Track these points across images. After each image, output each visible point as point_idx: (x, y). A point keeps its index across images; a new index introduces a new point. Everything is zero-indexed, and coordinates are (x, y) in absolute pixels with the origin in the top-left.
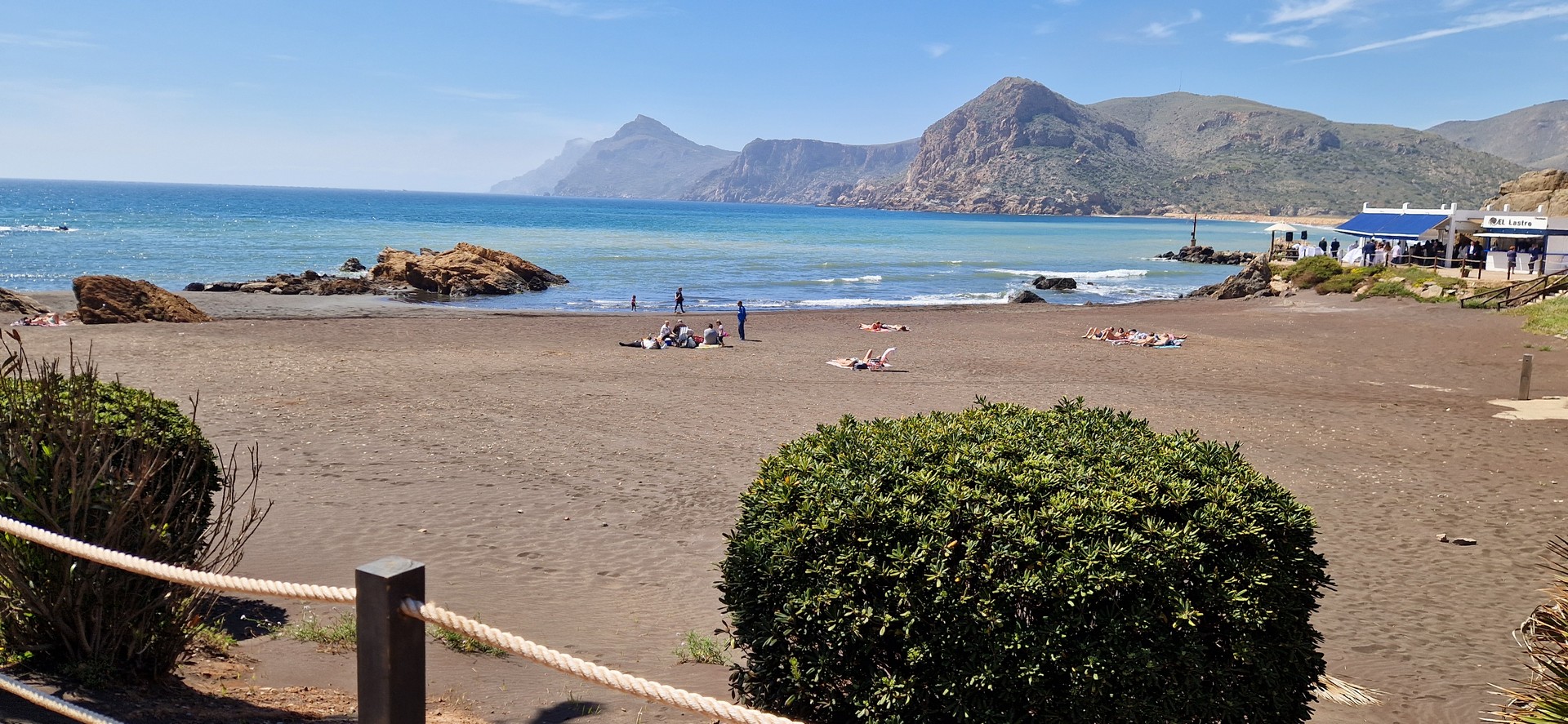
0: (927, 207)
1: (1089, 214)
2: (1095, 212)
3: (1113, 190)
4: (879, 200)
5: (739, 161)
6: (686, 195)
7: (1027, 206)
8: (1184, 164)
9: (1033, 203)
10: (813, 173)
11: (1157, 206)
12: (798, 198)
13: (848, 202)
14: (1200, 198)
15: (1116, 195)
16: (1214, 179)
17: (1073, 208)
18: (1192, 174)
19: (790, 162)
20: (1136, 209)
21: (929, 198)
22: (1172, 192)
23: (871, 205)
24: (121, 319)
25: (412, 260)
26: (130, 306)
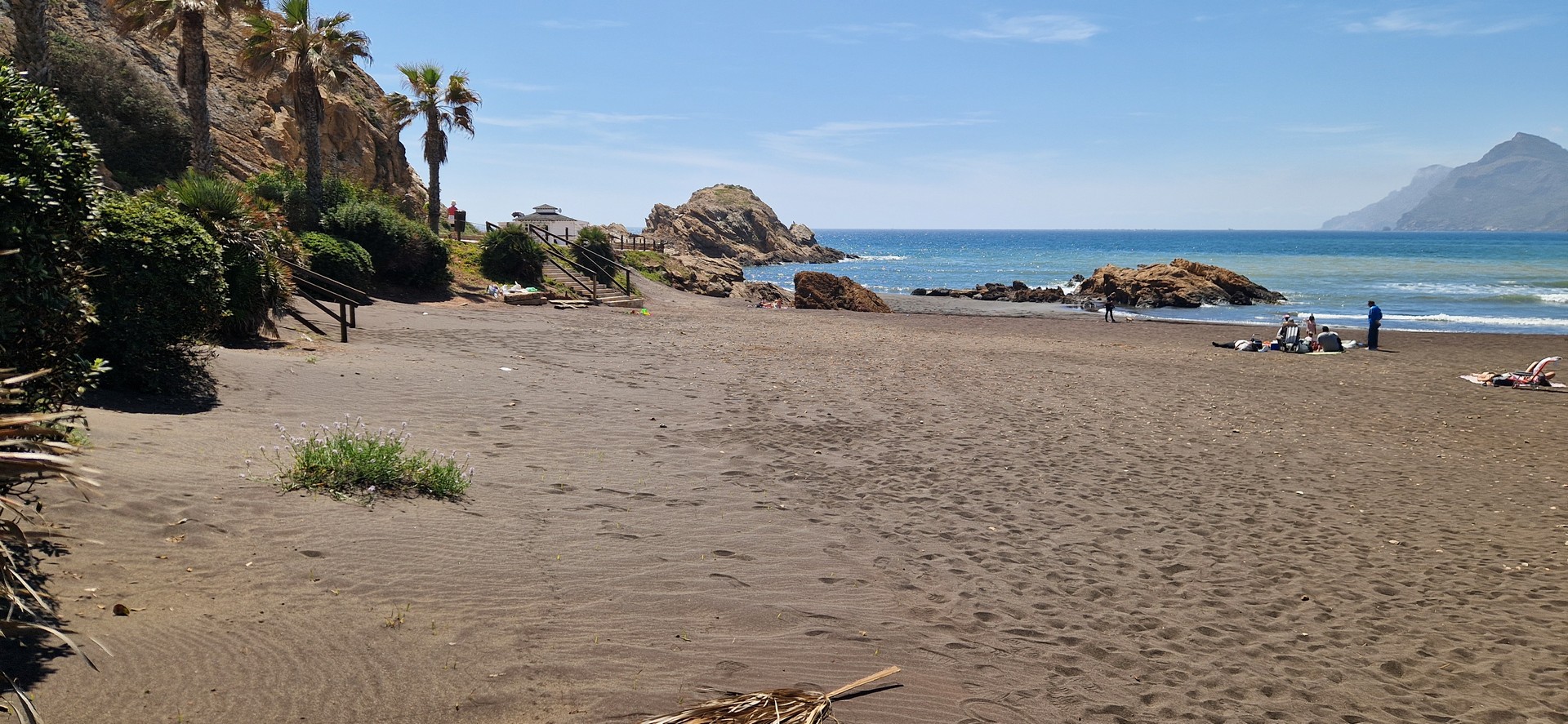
24: (819, 306)
25: (1116, 274)
26: (829, 297)
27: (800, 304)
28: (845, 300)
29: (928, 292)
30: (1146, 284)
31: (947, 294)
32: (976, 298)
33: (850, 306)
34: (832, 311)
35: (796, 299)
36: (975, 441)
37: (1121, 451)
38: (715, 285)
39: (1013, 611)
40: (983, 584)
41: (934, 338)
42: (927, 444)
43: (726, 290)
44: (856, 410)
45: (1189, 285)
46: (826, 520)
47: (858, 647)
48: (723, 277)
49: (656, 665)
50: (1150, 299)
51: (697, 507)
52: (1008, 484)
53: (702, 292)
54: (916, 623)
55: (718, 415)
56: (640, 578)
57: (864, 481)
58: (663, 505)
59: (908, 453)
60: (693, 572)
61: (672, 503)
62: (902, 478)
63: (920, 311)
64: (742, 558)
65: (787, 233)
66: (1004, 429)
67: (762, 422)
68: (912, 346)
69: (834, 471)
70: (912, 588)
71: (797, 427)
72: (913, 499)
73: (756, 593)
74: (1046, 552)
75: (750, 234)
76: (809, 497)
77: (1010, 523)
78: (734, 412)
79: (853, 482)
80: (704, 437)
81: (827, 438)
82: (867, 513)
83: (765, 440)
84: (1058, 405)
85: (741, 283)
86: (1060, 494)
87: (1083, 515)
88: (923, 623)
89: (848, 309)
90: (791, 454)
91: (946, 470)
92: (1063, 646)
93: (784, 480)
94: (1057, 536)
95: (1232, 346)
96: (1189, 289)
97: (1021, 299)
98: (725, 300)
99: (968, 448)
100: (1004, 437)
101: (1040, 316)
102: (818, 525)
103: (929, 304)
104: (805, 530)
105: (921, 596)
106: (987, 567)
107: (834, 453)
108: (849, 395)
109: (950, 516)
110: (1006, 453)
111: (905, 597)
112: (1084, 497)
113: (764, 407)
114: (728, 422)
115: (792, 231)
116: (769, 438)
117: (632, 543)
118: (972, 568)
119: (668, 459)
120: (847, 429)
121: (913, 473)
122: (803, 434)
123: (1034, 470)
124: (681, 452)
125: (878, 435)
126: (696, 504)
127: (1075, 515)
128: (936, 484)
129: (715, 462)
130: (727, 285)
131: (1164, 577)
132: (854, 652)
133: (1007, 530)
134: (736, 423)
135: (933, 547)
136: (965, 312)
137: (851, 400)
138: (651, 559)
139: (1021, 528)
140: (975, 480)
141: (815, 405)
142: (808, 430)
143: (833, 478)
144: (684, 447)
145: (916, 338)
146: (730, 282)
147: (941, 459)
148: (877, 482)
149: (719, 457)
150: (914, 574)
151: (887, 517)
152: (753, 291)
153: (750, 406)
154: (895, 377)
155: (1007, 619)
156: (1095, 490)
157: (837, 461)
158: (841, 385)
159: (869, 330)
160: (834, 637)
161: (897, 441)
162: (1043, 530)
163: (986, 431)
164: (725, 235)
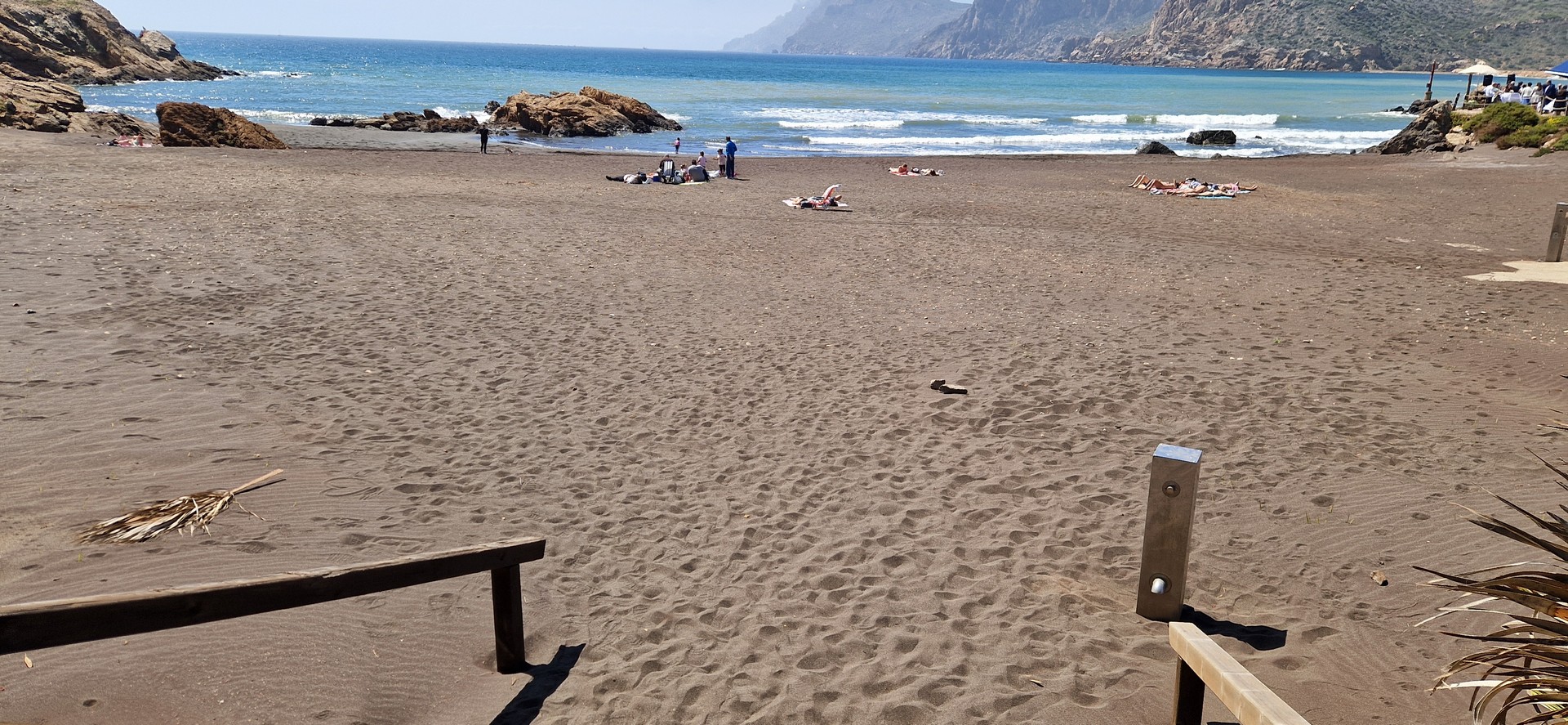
0: (1169, 61)
1: (1360, 69)
2: (1367, 68)
3: (1391, 41)
4: (1116, 55)
5: (969, 14)
6: (912, 52)
7: (1285, 60)
8: (1487, 11)
9: (1293, 56)
10: (1048, 26)
11: (1447, 60)
12: (1030, 54)
13: (1081, 57)
14: (1502, 51)
15: (1396, 48)
16: (1523, 29)
17: (1342, 62)
18: (1495, 22)
19: (1024, 14)
20: (1420, 64)
21: (1172, 51)
22: (1468, 44)
23: (1107, 61)
24: (194, 142)
25: (530, 103)
26: (205, 132)
27: (169, 142)
28: (226, 135)
29: (330, 122)
30: (557, 114)
31: (352, 124)
32: (385, 129)
33: (234, 141)
34: (211, 148)
35: (162, 134)
36: (365, 297)
37: (492, 294)
38: (45, 118)
39: (372, 426)
40: (353, 412)
41: (336, 181)
42: (320, 305)
43: (62, 123)
44: (247, 276)
45: (597, 114)
46: (223, 382)
47: (254, 464)
48: (55, 106)
49: (96, 496)
50: (561, 128)
51: (95, 387)
52: (390, 334)
53: (27, 126)
54: (298, 443)
55: (93, 294)
56: (60, 446)
57: (258, 346)
58: (60, 389)
59: (301, 315)
60: (107, 436)
61: (68, 386)
62: (293, 339)
63: (321, 145)
64: (149, 421)
65: (136, 40)
66: (395, 282)
67: (145, 298)
68: (311, 192)
69: (228, 339)
70: (297, 422)
71: (184, 299)
72: (303, 356)
73: (167, 443)
74: (407, 383)
75: (84, 44)
76: (206, 365)
77: (384, 365)
78: (110, 288)
79: (247, 347)
80: (83, 319)
81: (218, 308)
82: (261, 372)
83: (152, 316)
84: (449, 252)
85: (82, 114)
86: (431, 337)
87: (445, 352)
88: (304, 443)
89: (233, 145)
90: (182, 327)
91: (335, 327)
92: (403, 441)
93: (178, 353)
94: (420, 370)
95: (621, 180)
96: (597, 118)
97: (432, 129)
98: (62, 136)
99: (358, 304)
100: (394, 291)
101: (453, 150)
102: (216, 388)
103: (331, 135)
104: (205, 392)
105: (303, 426)
106: (359, 400)
107: (227, 322)
108: (239, 259)
109: (334, 366)
110: (391, 306)
111: (291, 429)
112: (450, 337)
113: (144, 280)
114: (105, 300)
115: (143, 40)
116: (155, 313)
117: (41, 423)
118: (347, 402)
119: (49, 345)
120: (239, 296)
121: (304, 333)
122: (193, 307)
123: (414, 318)
124: (61, 337)
125: (271, 300)
126: (93, 384)
127: (439, 352)
128: (325, 340)
129: (102, 344)
130: (62, 116)
131: (489, 389)
132: (251, 467)
133: (380, 371)
134: (115, 301)
135: (315, 391)
136: (372, 145)
137: (242, 264)
138: (65, 432)
139: (392, 368)
140: (360, 333)
141: (203, 273)
142: (197, 301)
143: (228, 346)
144: (63, 332)
145: (315, 181)
146: (66, 112)
147: (332, 317)
148: (271, 344)
149: (105, 338)
150: (299, 413)
151: (277, 374)
152: (100, 123)
153: (128, 280)
154: (290, 233)
155: (367, 431)
156: (460, 330)
157: (230, 329)
158: (231, 247)
159: (260, 173)
160: (233, 460)
161: (290, 305)
162: (409, 367)
163: (378, 286)
164: (45, 44)
